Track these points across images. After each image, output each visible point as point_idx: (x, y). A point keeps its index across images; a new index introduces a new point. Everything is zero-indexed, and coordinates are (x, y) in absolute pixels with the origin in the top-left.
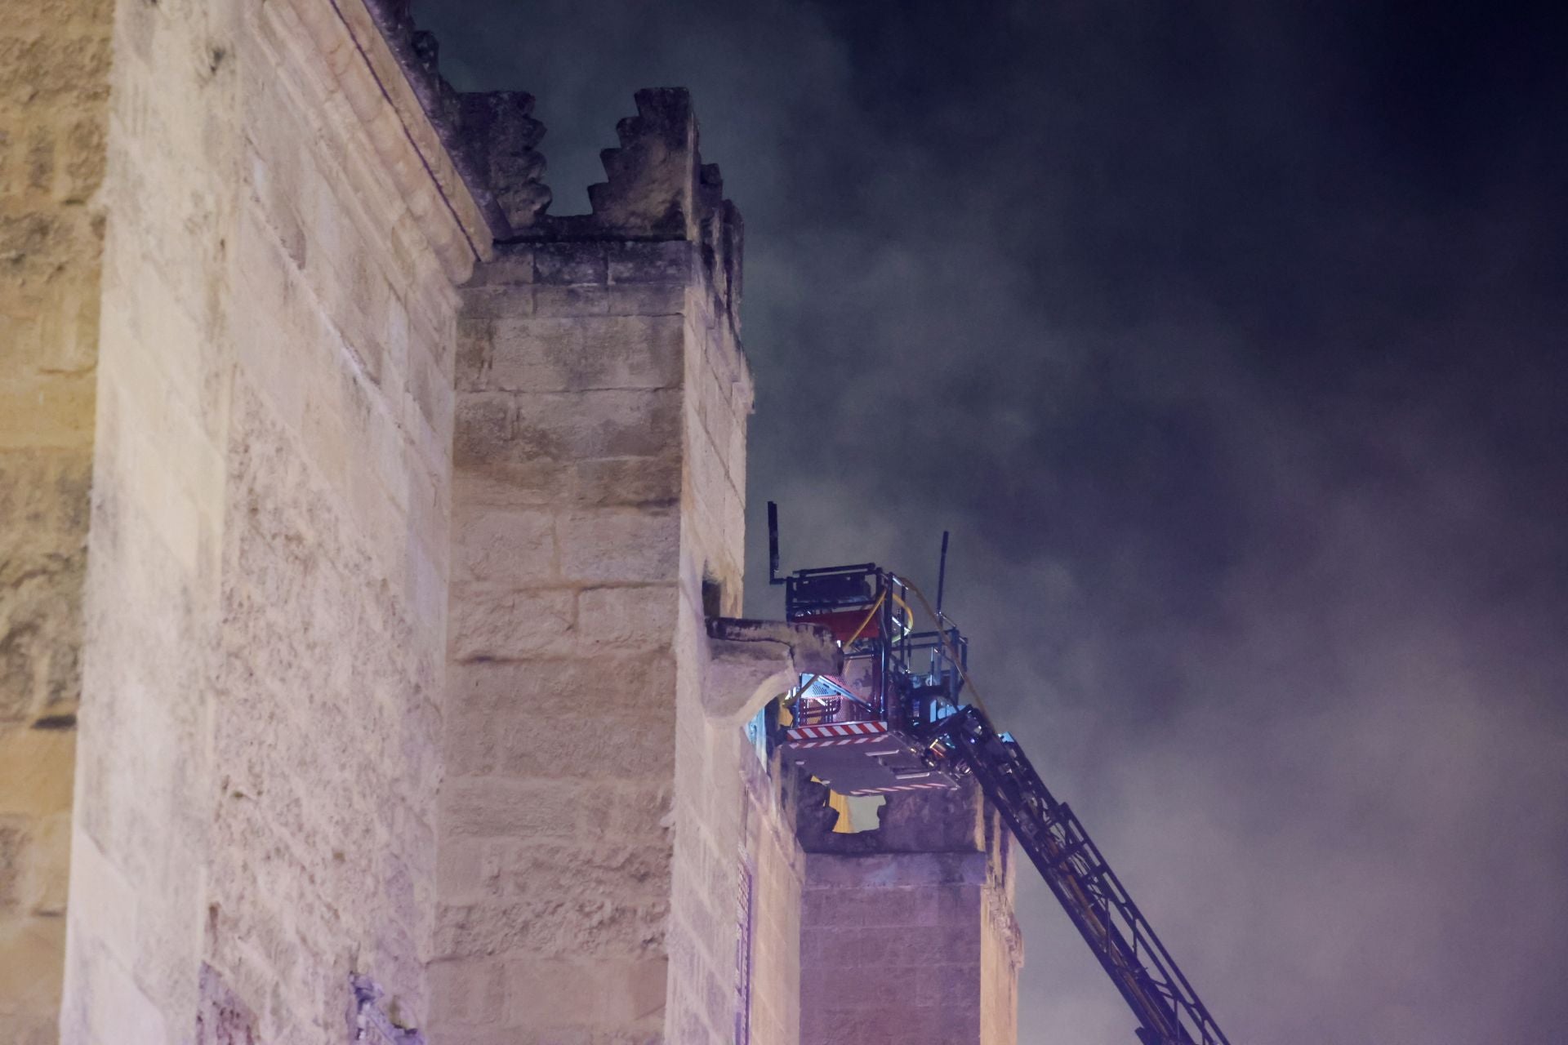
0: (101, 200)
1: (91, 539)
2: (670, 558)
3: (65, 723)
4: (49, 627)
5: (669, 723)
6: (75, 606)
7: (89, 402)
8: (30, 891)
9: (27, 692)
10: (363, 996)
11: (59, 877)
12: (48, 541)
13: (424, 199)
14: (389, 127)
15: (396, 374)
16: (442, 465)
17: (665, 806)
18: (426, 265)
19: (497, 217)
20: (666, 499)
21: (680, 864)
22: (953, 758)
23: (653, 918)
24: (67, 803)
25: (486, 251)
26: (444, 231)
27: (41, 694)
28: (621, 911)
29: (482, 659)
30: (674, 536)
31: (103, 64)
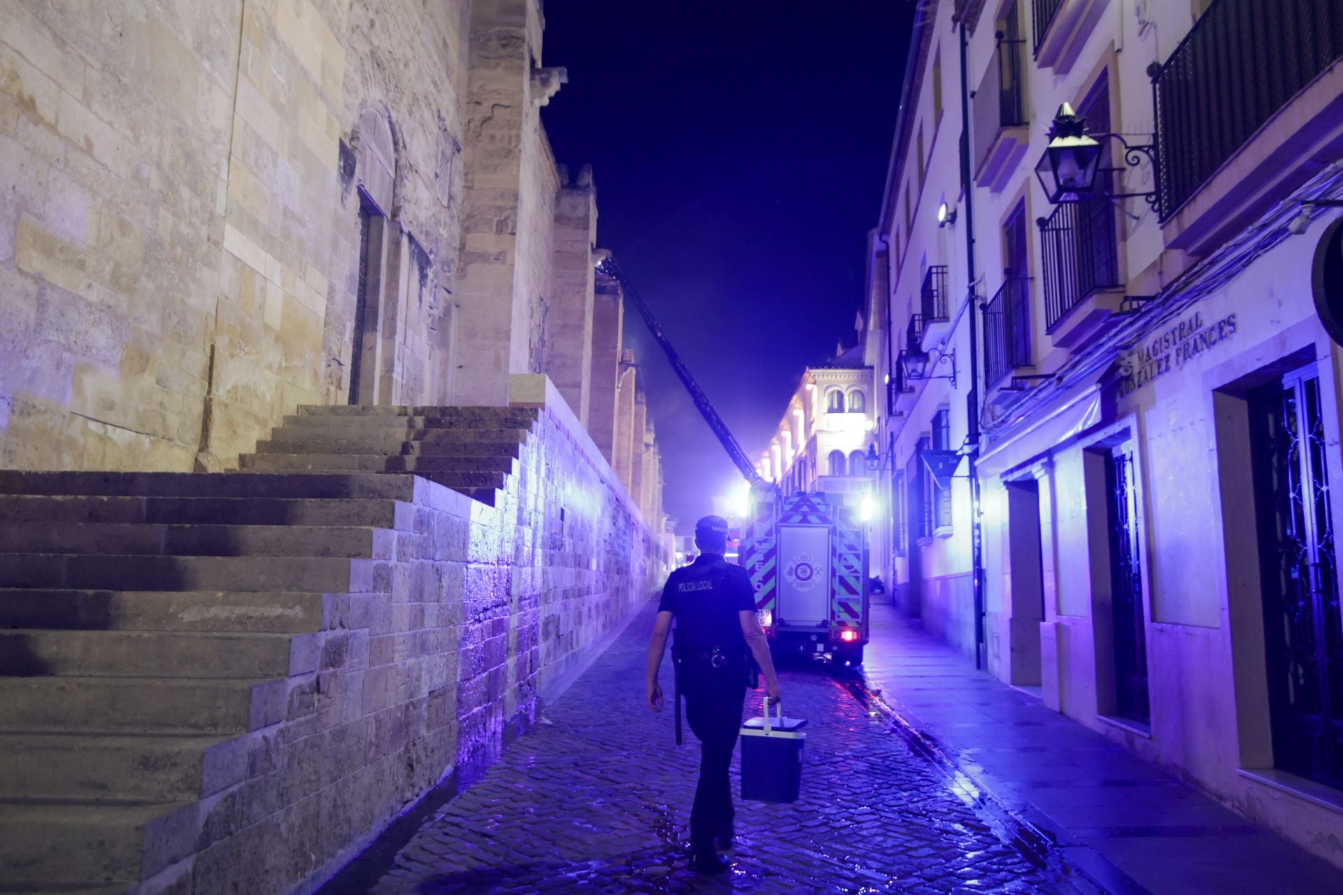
0: (521, 146)
1: (519, 204)
2: (587, 237)
3: (513, 234)
4: (511, 218)
5: (587, 262)
6: (516, 215)
7: (518, 181)
8: (508, 262)
9: (508, 228)
10: (542, 300)
11: (513, 259)
12: (511, 204)
13: (552, 177)
14: (548, 163)
15: (547, 204)
16: (552, 220)
17: (586, 275)
18: (551, 188)
19: (562, 182)
20: (586, 228)
21: (588, 284)
22: (617, 279)
23: (585, 291)
24: (514, 246)
25: (560, 187)
26: (554, 183)
27: (510, 228)
28: (579, 292)
29: (558, 252)
30: (588, 233)
31: (520, 124)
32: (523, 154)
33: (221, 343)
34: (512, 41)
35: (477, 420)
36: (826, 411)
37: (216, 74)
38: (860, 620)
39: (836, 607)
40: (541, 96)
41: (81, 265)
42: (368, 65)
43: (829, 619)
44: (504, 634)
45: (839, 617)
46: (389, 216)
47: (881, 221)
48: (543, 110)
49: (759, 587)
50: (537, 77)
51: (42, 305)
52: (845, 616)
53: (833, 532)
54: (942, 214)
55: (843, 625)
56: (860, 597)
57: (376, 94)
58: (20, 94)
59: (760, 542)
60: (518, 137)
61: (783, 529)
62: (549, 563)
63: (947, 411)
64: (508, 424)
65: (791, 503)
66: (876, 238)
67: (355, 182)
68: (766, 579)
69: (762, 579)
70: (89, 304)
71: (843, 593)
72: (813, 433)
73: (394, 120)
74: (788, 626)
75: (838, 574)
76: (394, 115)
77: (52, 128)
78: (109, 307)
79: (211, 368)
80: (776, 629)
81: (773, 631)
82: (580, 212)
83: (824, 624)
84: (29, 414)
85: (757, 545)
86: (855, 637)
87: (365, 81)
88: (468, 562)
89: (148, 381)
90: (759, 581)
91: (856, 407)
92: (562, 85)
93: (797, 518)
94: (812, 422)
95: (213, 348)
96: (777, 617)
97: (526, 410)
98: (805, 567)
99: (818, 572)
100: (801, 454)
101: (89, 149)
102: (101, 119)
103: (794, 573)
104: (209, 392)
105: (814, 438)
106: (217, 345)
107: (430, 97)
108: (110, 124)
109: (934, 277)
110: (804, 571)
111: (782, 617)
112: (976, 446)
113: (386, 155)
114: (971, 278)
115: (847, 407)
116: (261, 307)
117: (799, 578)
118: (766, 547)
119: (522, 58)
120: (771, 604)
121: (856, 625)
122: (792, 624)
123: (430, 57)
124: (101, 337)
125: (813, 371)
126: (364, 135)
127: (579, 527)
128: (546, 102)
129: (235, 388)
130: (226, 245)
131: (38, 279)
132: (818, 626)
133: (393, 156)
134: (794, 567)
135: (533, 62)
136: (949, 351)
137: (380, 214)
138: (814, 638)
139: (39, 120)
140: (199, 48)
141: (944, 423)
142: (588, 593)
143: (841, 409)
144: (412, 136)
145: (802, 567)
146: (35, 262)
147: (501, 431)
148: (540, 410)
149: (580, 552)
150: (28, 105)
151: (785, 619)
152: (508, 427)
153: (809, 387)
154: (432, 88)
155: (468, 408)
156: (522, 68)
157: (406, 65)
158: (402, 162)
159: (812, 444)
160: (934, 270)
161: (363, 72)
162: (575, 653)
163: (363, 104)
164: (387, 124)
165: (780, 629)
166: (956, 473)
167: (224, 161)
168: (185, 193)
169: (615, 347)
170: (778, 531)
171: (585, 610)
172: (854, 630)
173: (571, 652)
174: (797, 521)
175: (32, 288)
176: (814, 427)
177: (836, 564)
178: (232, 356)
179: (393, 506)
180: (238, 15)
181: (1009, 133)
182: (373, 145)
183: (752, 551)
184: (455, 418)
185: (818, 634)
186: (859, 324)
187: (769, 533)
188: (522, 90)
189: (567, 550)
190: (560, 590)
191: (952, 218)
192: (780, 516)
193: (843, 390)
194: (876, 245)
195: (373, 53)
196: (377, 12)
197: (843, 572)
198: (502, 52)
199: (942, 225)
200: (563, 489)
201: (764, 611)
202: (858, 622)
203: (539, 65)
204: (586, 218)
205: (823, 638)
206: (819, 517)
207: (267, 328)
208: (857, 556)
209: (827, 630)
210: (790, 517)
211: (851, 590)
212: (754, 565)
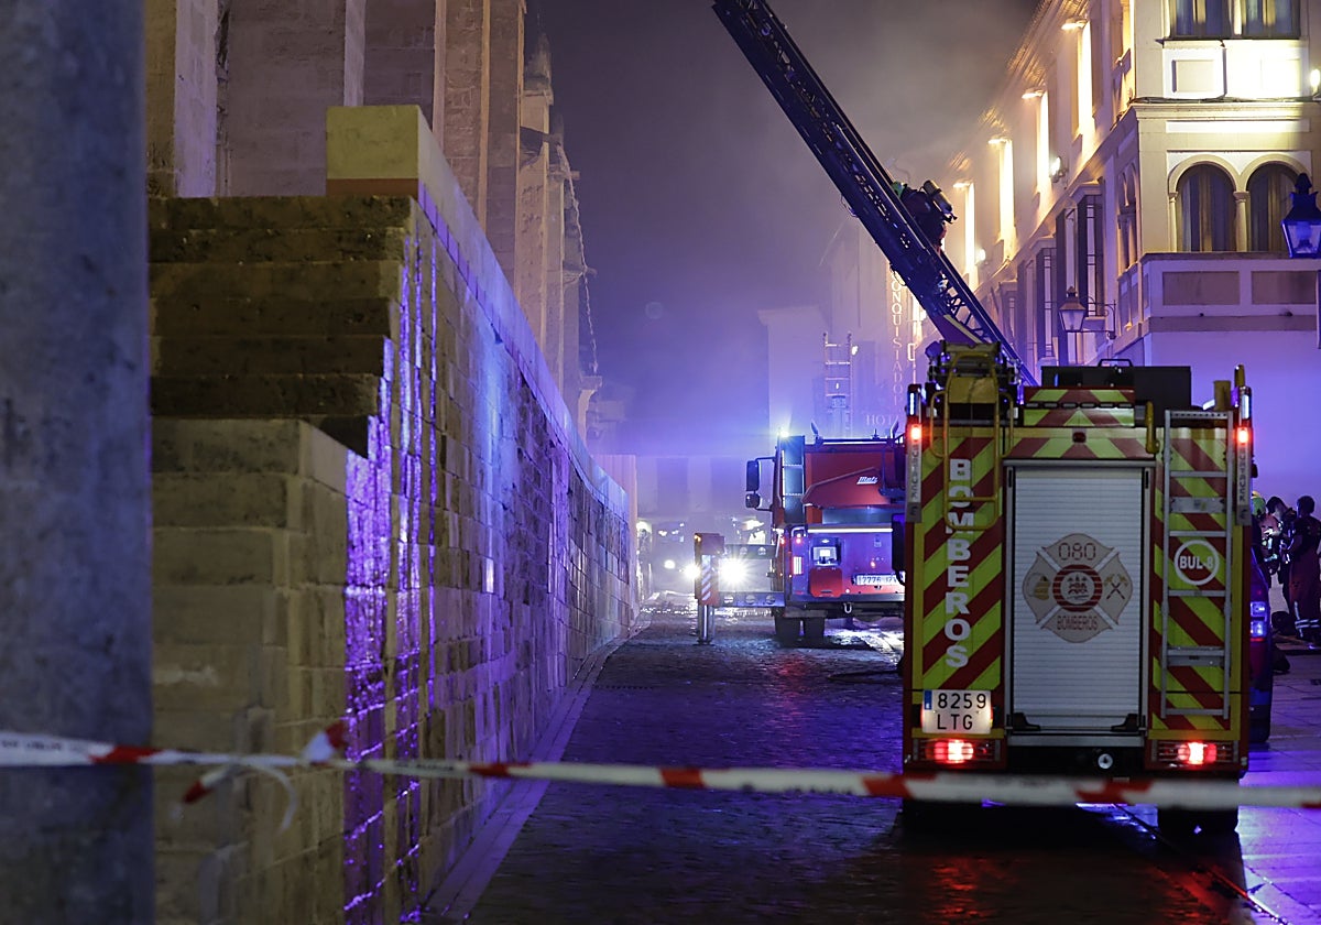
35: (267, 236)
36: (1168, 35)
38: (1224, 713)
39: (1163, 679)
43: (1145, 712)
44: (380, 745)
45: (1169, 705)
49: (957, 630)
52: (1184, 702)
53: (1154, 481)
55: (1179, 723)
56: (1226, 652)
59: (960, 512)
61: (1022, 476)
62: (429, 578)
64: (344, 245)
65: (1042, 405)
68: (976, 610)
69: (966, 611)
71: (1179, 642)
72: (1125, 108)
74: (1037, 732)
75: (1167, 592)
80: (1004, 741)
81: (998, 743)
83: (1132, 724)
85: (951, 520)
86: (1212, 758)
88: (347, 585)
90: (960, 616)
91: (1269, 17)
94: (1124, 68)
96: (1007, 711)
97: (380, 203)
98: (1082, 575)
99: (1116, 588)
100: (1085, 174)
103: (1051, 589)
105: (1129, 124)
110: (1078, 588)
111: (1017, 708)
115: (1239, 18)
117: (1063, 603)
118: (976, 524)
120: (991, 676)
121: (1214, 725)
122: (1046, 726)
127: (467, 478)
132: (1115, 731)
134: (1051, 578)
138: (1105, 762)
142: (483, 659)
143: (1218, 25)
145: (1073, 575)
147: (336, 265)
148: (412, 201)
149: (468, 546)
151: (1026, 713)
152: (346, 253)
155: (236, 201)
159: (1122, 139)
162: (466, 815)
165: (1016, 741)
170: (1007, 480)
171: (479, 701)
172: (1208, 737)
173: (461, 810)
174: (1059, 456)
176: (1128, 84)
177: (1163, 566)
179: (283, 484)
183: (937, 537)
184: (213, 231)
185: (1113, 751)
187: (984, 488)
189: (451, 545)
190: (443, 646)
197: (1185, 586)
200: (444, 386)
201: (974, 694)
202: (1219, 718)
205: (1129, 761)
208: (1218, 543)
209: (1134, 742)
210: (1040, 442)
211: (1202, 635)
212: (946, 572)
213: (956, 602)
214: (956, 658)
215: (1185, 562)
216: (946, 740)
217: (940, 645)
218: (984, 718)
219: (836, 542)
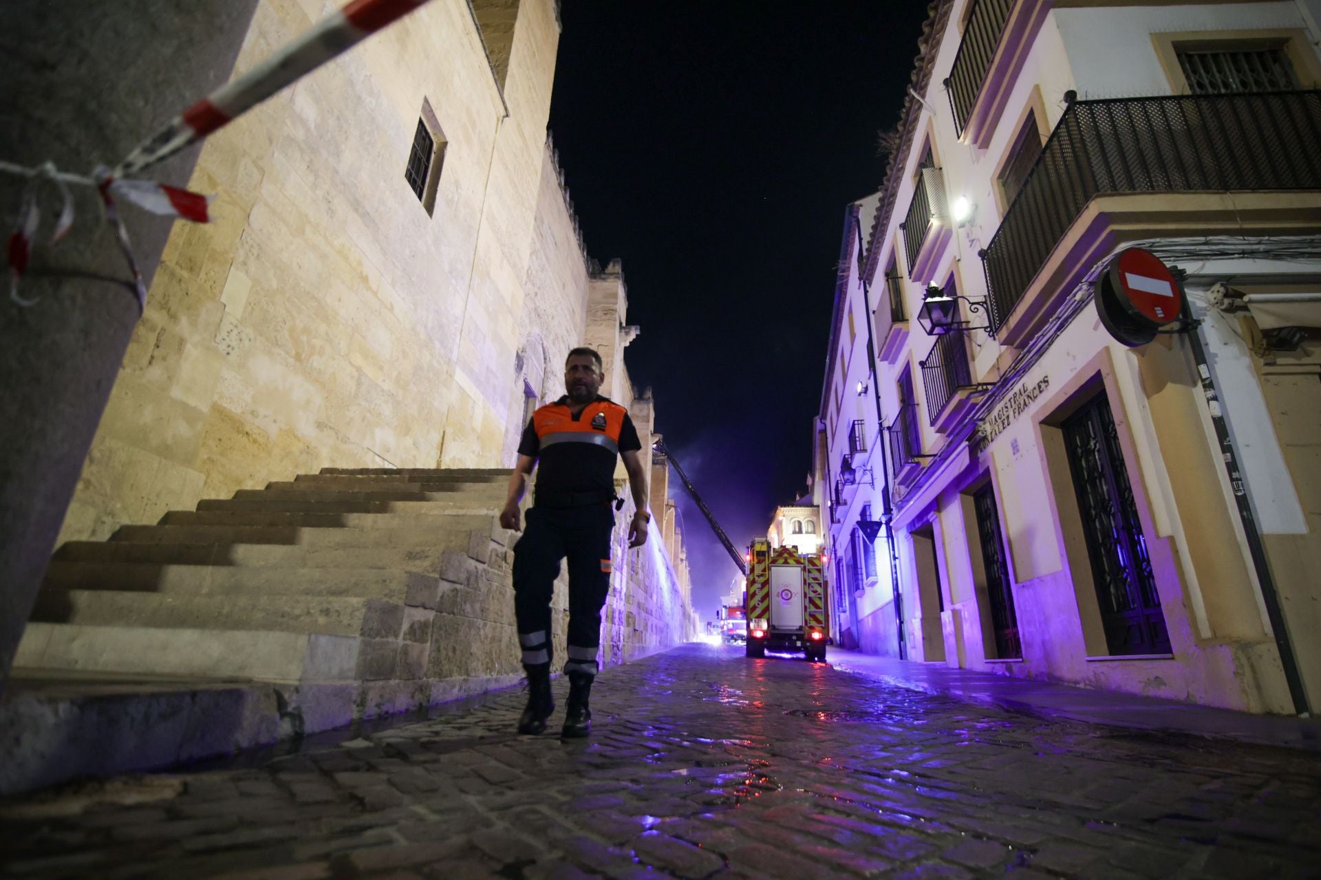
2: (648, 427)
13: (629, 392)
20: (648, 421)
25: (633, 399)
30: (649, 424)
31: (613, 356)
32: (614, 372)
33: (449, 431)
34: (609, 312)
36: (791, 532)
37: (458, 288)
38: (823, 625)
39: (808, 618)
40: (625, 341)
41: (381, 368)
42: (533, 314)
43: (804, 625)
45: (810, 624)
46: (539, 397)
47: (821, 412)
48: (625, 348)
49: (758, 604)
50: (623, 331)
51: (359, 384)
52: (813, 623)
53: (804, 569)
54: (859, 388)
55: (812, 628)
56: (823, 610)
57: (536, 330)
58: (361, 272)
59: (758, 576)
60: (612, 362)
61: (773, 568)
63: (870, 506)
66: (818, 421)
67: (522, 374)
68: (763, 600)
69: (760, 599)
70: (383, 390)
71: (812, 609)
73: (545, 345)
74: (778, 629)
75: (808, 596)
76: (545, 343)
77: (375, 294)
78: (393, 394)
79: (442, 444)
80: (770, 631)
81: (768, 633)
82: (645, 413)
83: (801, 628)
84: (346, 442)
85: (757, 578)
86: (821, 640)
87: (531, 322)
89: (409, 441)
90: (759, 601)
91: (809, 531)
92: (637, 335)
93: (781, 561)
95: (444, 433)
96: (771, 624)
98: (788, 592)
99: (796, 595)
101: (391, 309)
102: (399, 295)
103: (780, 595)
104: (440, 457)
106: (447, 431)
107: (565, 339)
108: (404, 299)
109: (856, 426)
110: (787, 594)
111: (773, 624)
112: (889, 516)
113: (540, 365)
114: (880, 418)
115: (804, 530)
116: (471, 417)
117: (783, 598)
118: (762, 579)
119: (615, 321)
120: (766, 615)
121: (820, 629)
122: (780, 628)
123: (566, 316)
124: (387, 410)
125: (783, 509)
126: (529, 352)
128: (628, 344)
129: (454, 458)
130: (456, 377)
131: (359, 369)
132: (797, 630)
133: (543, 366)
134: (780, 592)
135: (621, 324)
136: (869, 468)
137: (534, 396)
138: (794, 638)
139: (369, 289)
140: (451, 272)
141: (868, 513)
143: (800, 532)
144: (554, 356)
145: (785, 592)
146: (358, 360)
150: (365, 279)
151: (776, 625)
153: (780, 518)
154: (565, 333)
156: (615, 325)
157: (553, 318)
158: (548, 369)
160: (856, 422)
161: (530, 318)
162: (642, 645)
163: (529, 335)
164: (541, 348)
165: (773, 632)
166: (879, 535)
167: (458, 333)
168: (437, 345)
169: (663, 495)
170: (769, 569)
172: (819, 632)
174: (781, 563)
175: (355, 374)
177: (807, 591)
178: (454, 440)
180: (472, 261)
181: (897, 326)
182: (533, 358)
183: (754, 582)
185: (797, 635)
186: (809, 481)
187: (764, 570)
188: (615, 337)
191: (866, 390)
192: (770, 560)
193: (801, 521)
194: (818, 426)
195: (536, 309)
196: (539, 288)
197: (812, 595)
198: (604, 317)
199: (860, 395)
201: (762, 620)
202: (822, 627)
203: (624, 325)
204: (648, 416)
205: (800, 637)
206: (795, 561)
207: (474, 430)
208: (820, 584)
209: (802, 633)
210: (777, 560)
211: (817, 606)
212: (755, 592)
213: (758, 598)
214: (758, 611)
215: (812, 589)
216: (756, 630)
217: (754, 608)
218: (765, 626)
219: (733, 624)
